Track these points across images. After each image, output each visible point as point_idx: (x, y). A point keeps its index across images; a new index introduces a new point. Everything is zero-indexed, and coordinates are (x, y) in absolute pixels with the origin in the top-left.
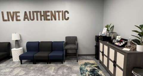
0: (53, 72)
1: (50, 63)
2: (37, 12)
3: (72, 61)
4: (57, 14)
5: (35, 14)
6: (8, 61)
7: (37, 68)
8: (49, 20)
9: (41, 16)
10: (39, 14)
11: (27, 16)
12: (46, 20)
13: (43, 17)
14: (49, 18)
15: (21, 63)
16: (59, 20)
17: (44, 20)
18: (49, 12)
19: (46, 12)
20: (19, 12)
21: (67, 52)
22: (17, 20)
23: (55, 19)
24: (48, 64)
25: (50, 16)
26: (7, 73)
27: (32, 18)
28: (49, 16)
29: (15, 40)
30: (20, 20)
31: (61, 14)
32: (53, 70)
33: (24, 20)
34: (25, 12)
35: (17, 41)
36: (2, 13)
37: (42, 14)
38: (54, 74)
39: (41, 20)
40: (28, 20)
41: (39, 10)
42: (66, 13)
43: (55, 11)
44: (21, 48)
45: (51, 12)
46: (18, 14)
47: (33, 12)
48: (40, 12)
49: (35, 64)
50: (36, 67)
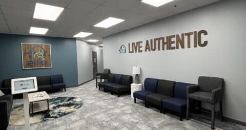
0: (158, 125)
1: (164, 113)
2: (159, 39)
3: (204, 124)
4: (186, 38)
5: (157, 41)
6: (128, 96)
7: (145, 113)
8: (173, 48)
9: (164, 44)
10: (161, 41)
11: (149, 45)
12: (170, 49)
13: (165, 45)
14: (174, 45)
15: (135, 102)
16: (189, 47)
17: (167, 49)
18: (174, 36)
19: (169, 38)
20: (141, 42)
21: (202, 106)
22: (140, 51)
23: (183, 47)
24: (161, 113)
25: (175, 42)
26: (119, 107)
27: (153, 48)
28: (173, 42)
29: (136, 74)
30: (142, 51)
31: (192, 37)
32: (160, 122)
33: (146, 51)
34: (147, 41)
35: (137, 75)
36: (129, 44)
37: (165, 41)
38: (157, 127)
39: (163, 49)
40: (149, 50)
41: (162, 37)
42: (202, 34)
43: (183, 35)
44: (140, 84)
45: (178, 36)
46: (141, 44)
47: (155, 40)
48: (163, 39)
49: (148, 107)
50: (146, 111)
